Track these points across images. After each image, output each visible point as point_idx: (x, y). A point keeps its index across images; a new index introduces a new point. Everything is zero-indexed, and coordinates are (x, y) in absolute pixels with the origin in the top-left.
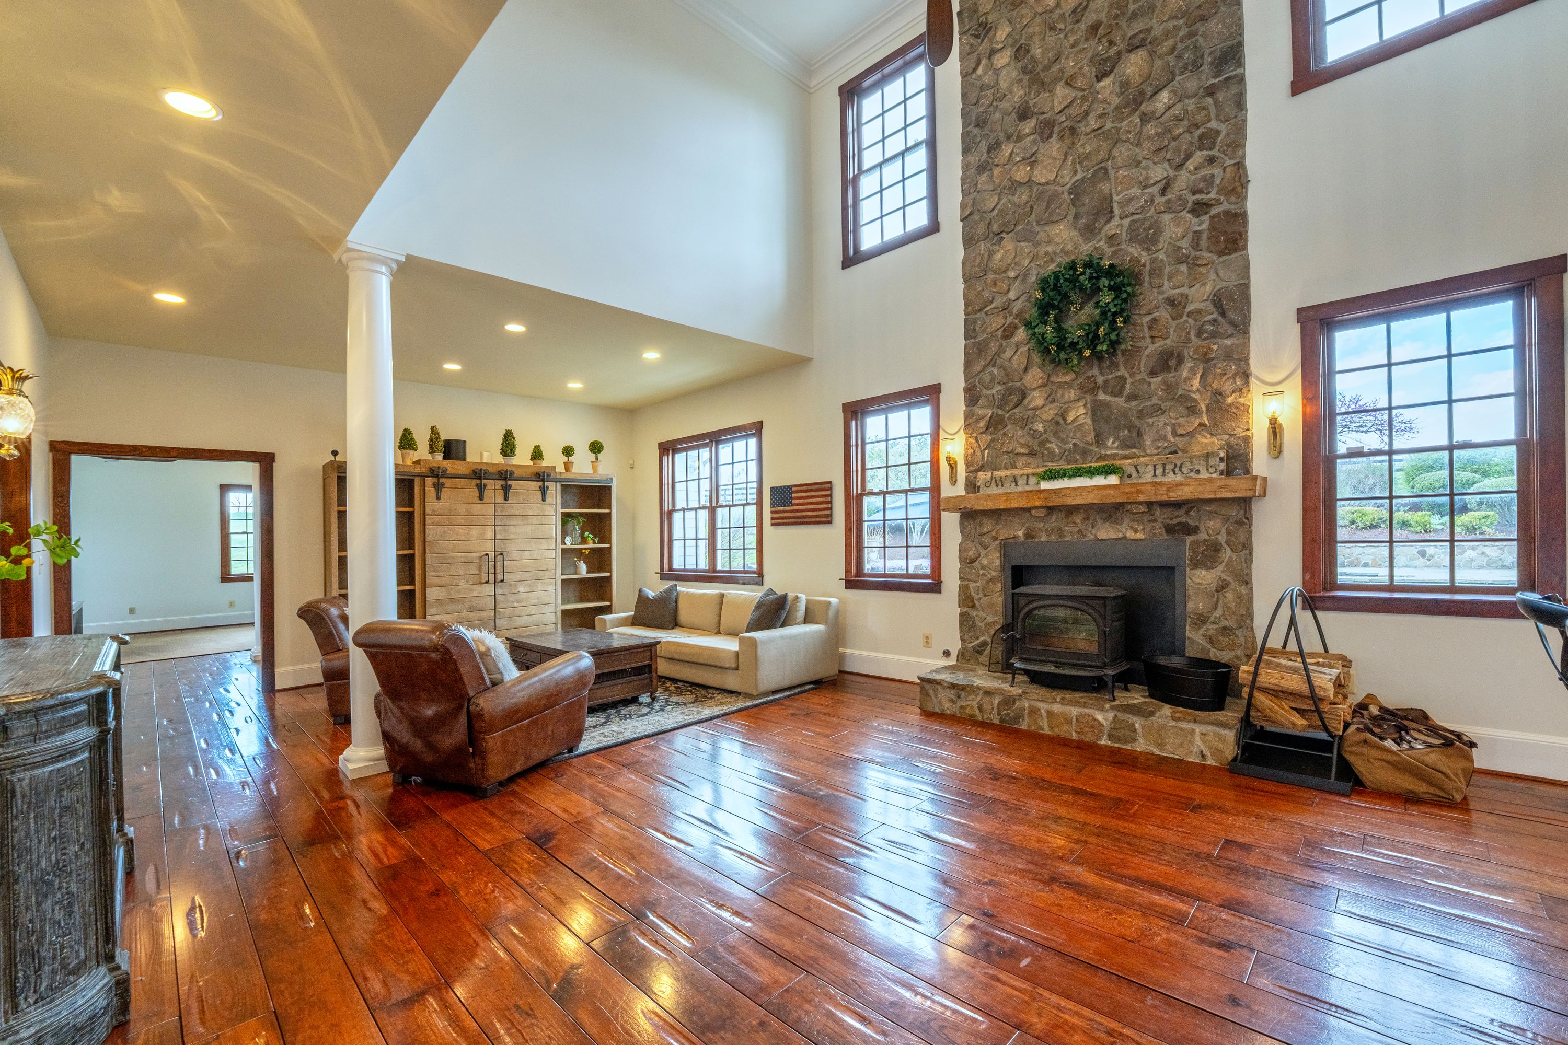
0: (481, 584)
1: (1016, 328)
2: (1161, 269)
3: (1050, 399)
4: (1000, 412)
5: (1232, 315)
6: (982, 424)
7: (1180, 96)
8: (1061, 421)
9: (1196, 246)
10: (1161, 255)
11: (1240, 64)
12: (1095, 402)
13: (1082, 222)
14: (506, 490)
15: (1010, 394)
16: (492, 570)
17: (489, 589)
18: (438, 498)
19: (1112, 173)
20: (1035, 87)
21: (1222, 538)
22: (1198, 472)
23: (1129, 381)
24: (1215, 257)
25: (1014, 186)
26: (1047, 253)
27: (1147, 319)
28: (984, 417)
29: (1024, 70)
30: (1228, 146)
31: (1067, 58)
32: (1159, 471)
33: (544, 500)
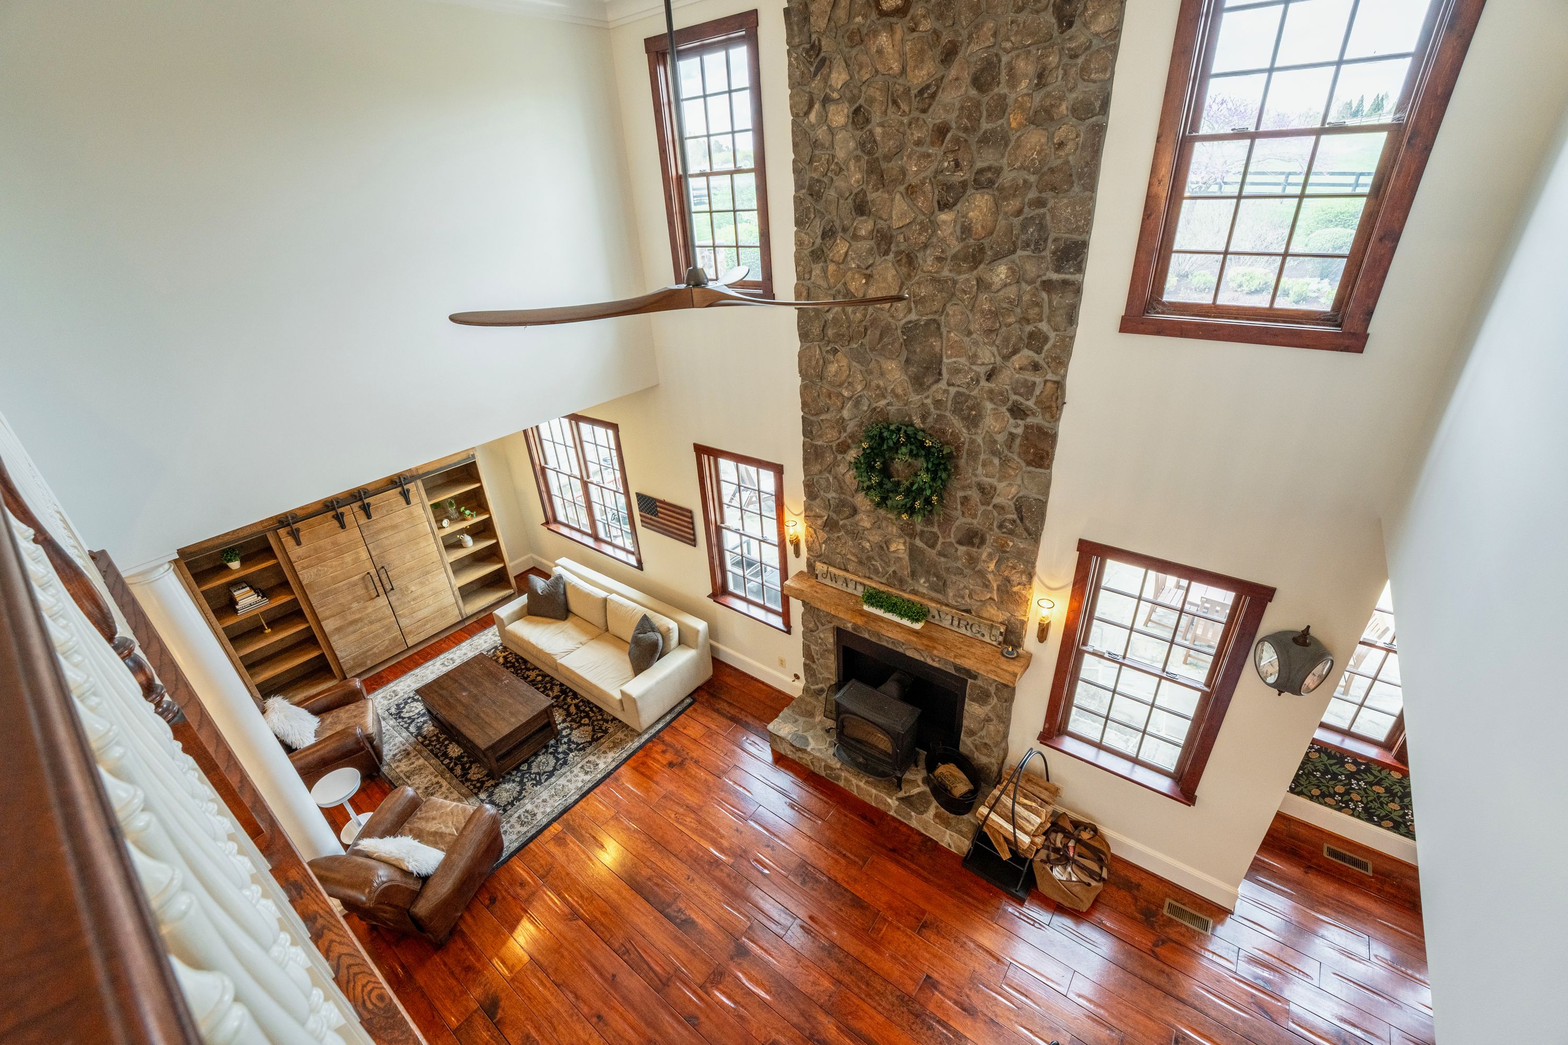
0: (373, 599)
1: (849, 447)
2: (977, 454)
3: (877, 525)
4: (834, 516)
5: (1028, 524)
6: (820, 522)
7: (1017, 277)
8: (885, 548)
9: (1009, 445)
10: (979, 440)
11: (1080, 268)
12: (912, 544)
13: (913, 369)
14: (366, 509)
15: (843, 506)
16: (378, 584)
17: (382, 601)
18: (299, 543)
19: (944, 330)
20: (874, 177)
22: (983, 635)
23: (941, 540)
24: (1023, 464)
26: (878, 387)
27: (960, 494)
28: (821, 517)
29: (862, 145)
30: (1054, 359)
31: (910, 157)
32: (956, 623)
33: (408, 502)
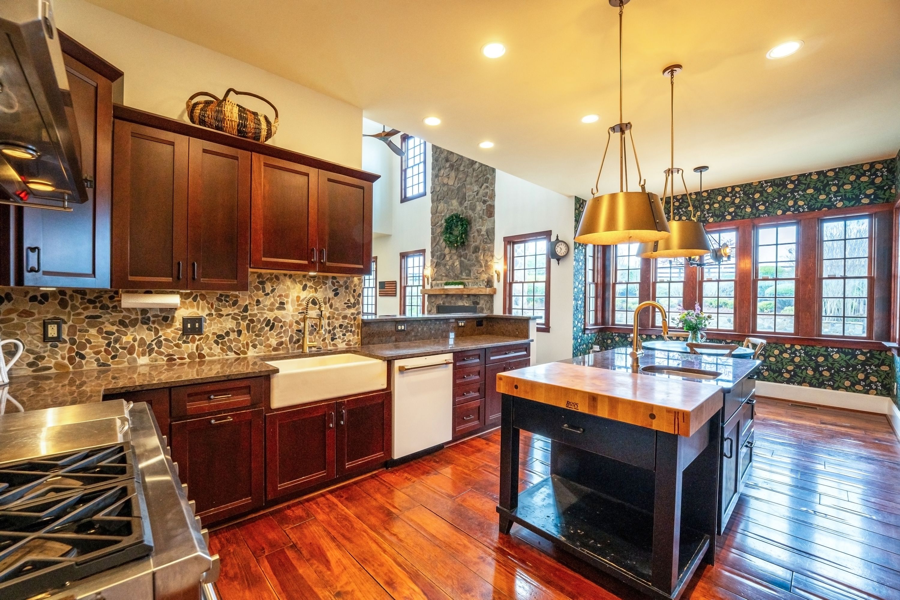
2: (476, 220)
3: (451, 258)
4: (439, 261)
5: (490, 237)
6: (435, 265)
8: (453, 266)
9: (483, 214)
10: (476, 215)
12: (461, 260)
13: (459, 200)
15: (441, 255)
19: (466, 186)
21: (484, 306)
22: (481, 285)
23: (468, 255)
24: (488, 218)
25: (444, 185)
26: (451, 209)
27: (472, 235)
28: (435, 262)
32: (472, 285)
